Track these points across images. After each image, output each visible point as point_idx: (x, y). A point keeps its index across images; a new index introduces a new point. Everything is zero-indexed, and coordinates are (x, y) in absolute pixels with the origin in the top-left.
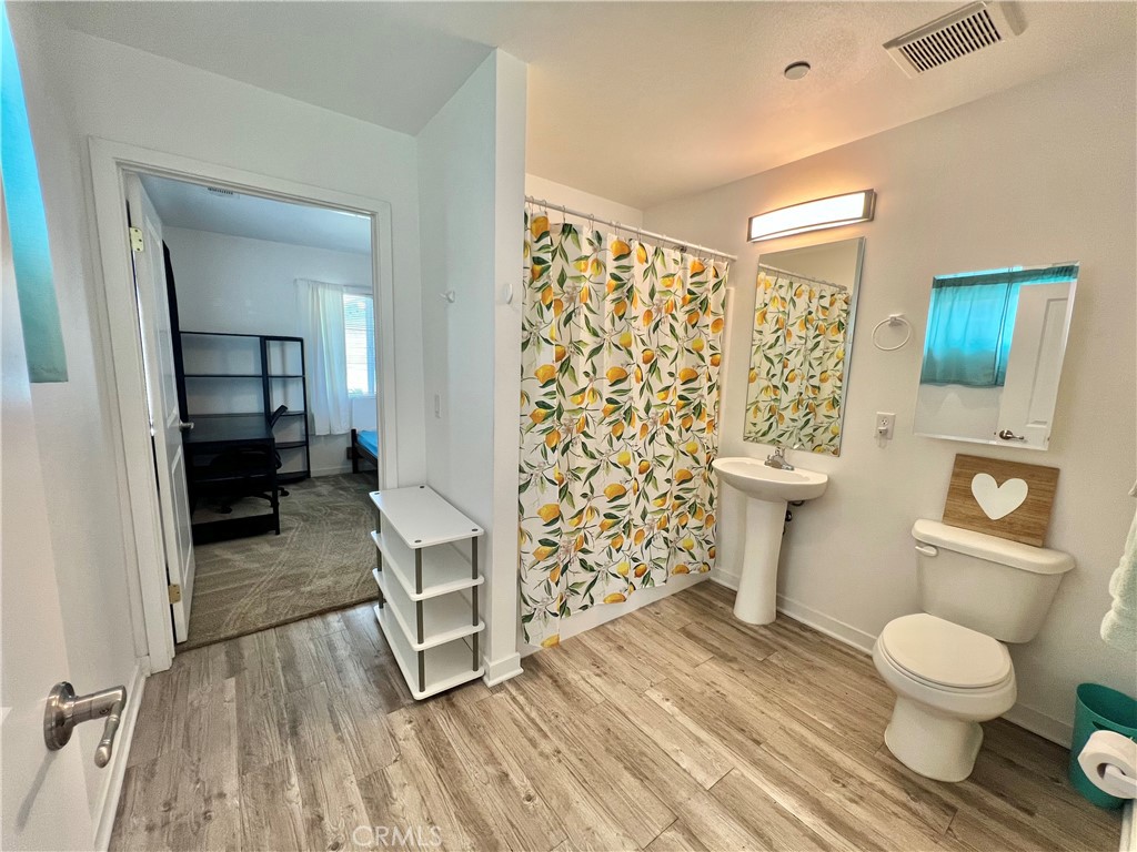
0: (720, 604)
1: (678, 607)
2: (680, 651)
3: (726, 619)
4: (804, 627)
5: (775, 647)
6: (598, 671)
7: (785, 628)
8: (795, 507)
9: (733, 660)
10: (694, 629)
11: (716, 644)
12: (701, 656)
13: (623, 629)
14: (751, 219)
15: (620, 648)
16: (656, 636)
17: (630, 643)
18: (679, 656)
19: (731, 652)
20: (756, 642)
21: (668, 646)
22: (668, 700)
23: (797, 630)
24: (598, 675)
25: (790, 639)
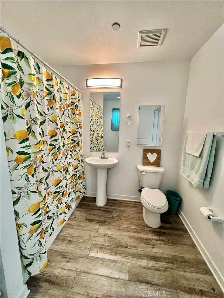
0: (91, 204)
1: (80, 211)
2: (89, 229)
3: (95, 208)
4: (114, 200)
5: (112, 210)
6: (67, 260)
7: (110, 203)
8: (109, 169)
9: (105, 222)
10: (89, 217)
11: (98, 218)
12: (96, 226)
13: (67, 232)
14: (87, 80)
15: (70, 242)
16: (80, 227)
17: (72, 237)
18: (90, 231)
19: (103, 219)
20: (107, 211)
21: (85, 228)
22: (97, 252)
23: (113, 202)
24: (68, 262)
25: (113, 206)
